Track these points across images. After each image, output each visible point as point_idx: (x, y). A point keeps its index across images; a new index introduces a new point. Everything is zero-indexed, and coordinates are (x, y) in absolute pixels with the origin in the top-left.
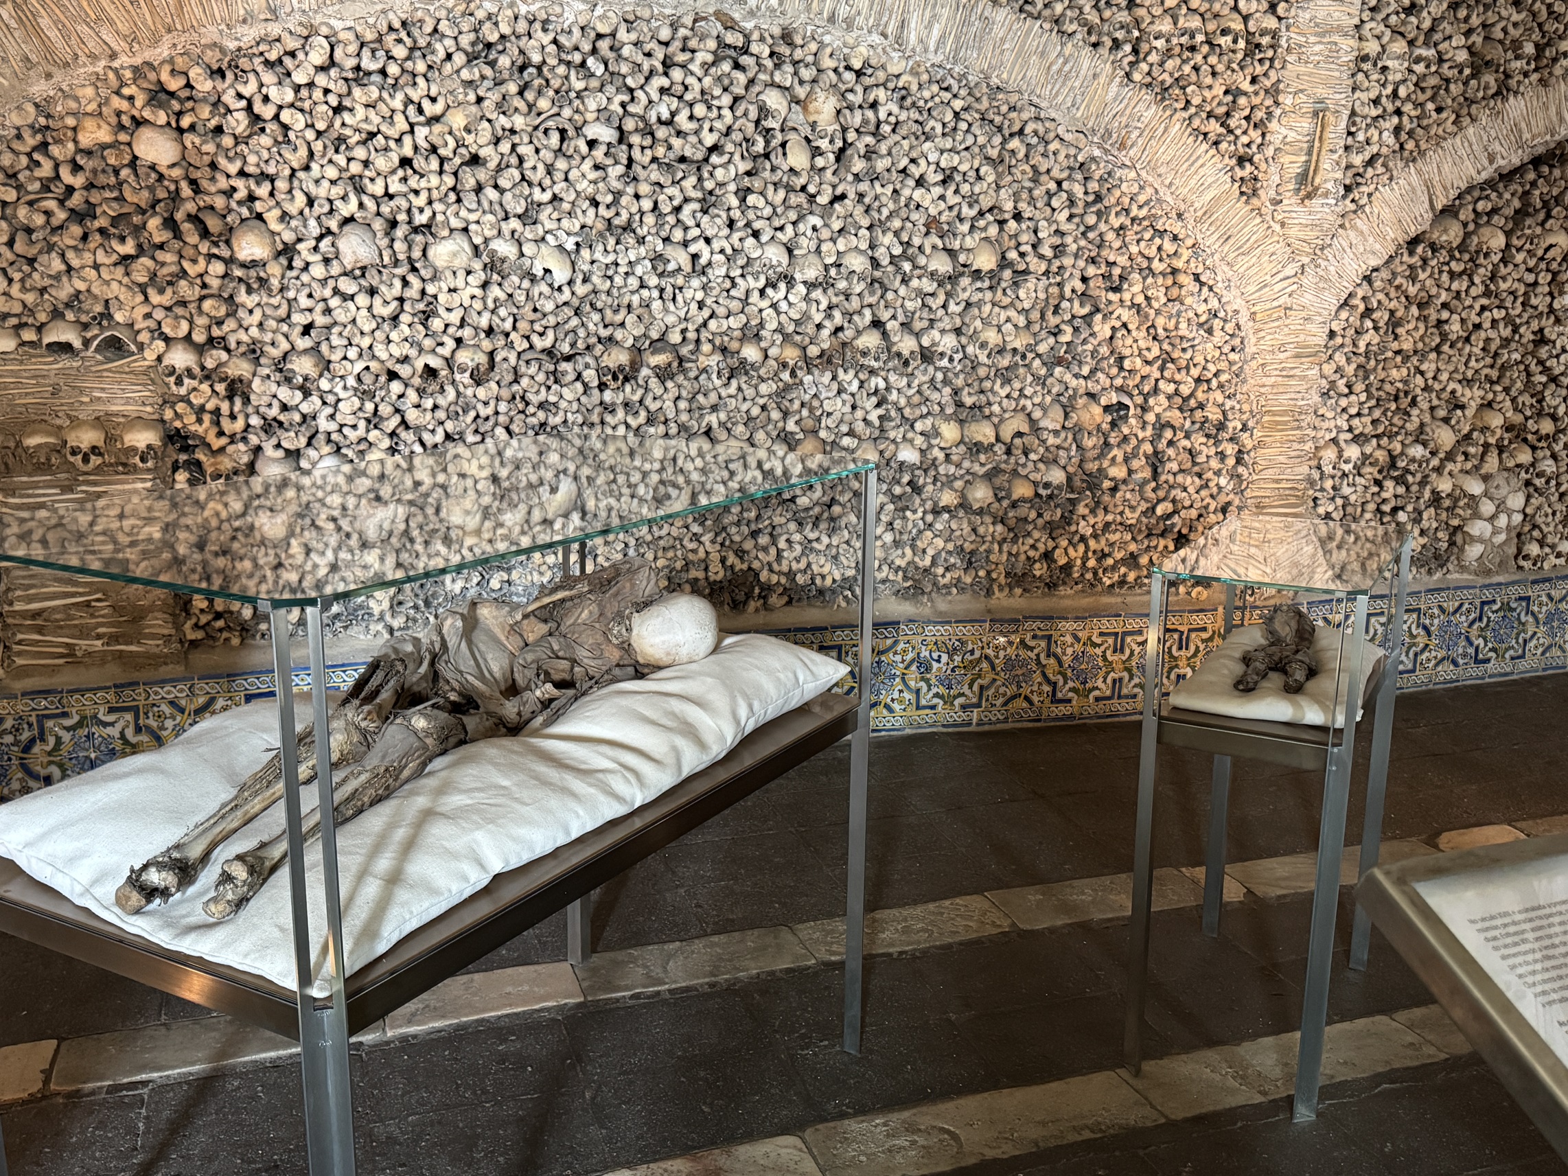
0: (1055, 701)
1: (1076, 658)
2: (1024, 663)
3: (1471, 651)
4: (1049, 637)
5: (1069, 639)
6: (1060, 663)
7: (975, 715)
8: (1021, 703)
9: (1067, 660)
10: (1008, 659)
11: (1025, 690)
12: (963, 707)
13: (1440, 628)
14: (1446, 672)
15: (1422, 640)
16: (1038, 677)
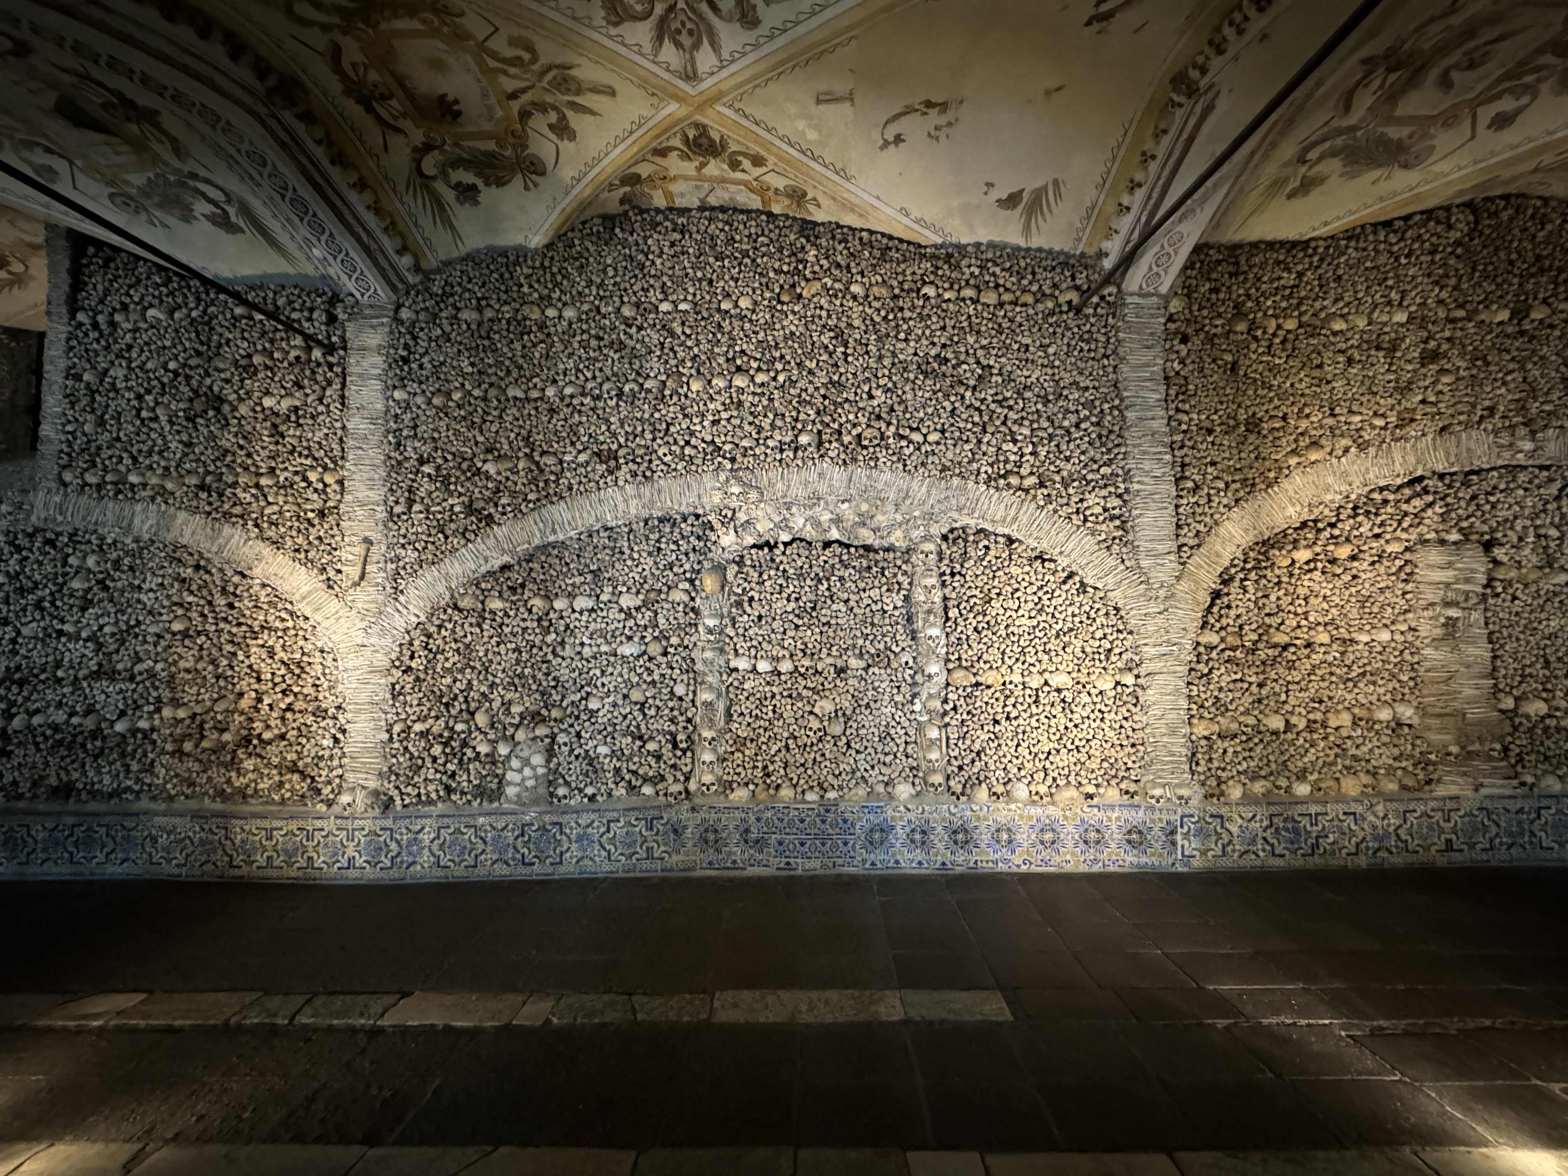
0: (232, 866)
1: (243, 841)
2: (211, 842)
3: (519, 856)
4: (226, 828)
5: (238, 830)
6: (234, 844)
7: (184, 871)
8: (209, 867)
9: (237, 842)
10: (201, 839)
11: (213, 858)
12: (177, 866)
13: (493, 839)
14: (501, 870)
15: (480, 847)
16: (220, 852)
